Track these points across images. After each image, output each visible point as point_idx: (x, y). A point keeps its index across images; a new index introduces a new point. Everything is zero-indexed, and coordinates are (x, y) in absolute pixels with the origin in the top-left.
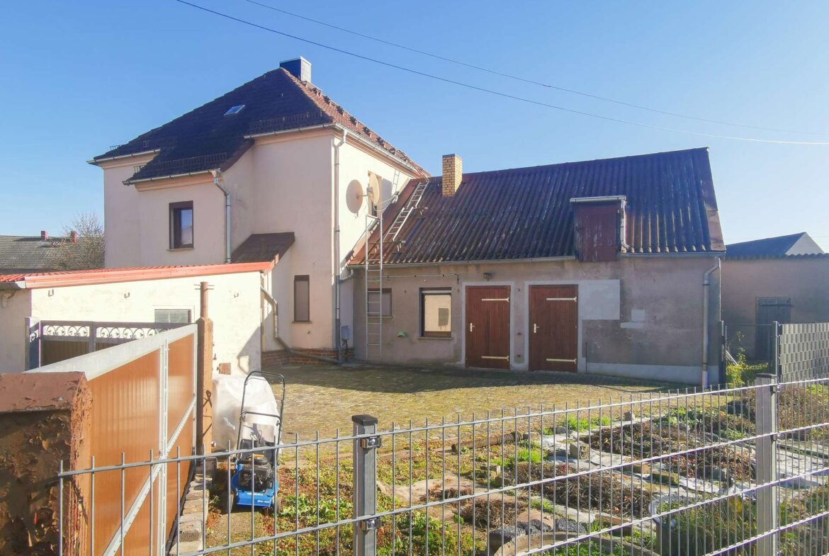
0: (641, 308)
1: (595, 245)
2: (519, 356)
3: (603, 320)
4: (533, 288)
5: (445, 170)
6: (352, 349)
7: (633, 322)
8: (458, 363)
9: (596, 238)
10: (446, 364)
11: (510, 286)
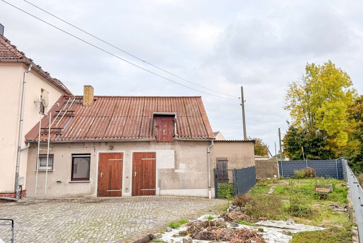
0: (183, 163)
1: (164, 134)
2: (127, 189)
3: (167, 169)
4: (135, 154)
5: (85, 93)
6: (25, 191)
7: (180, 169)
8: (93, 195)
9: (164, 131)
10: (85, 196)
11: (123, 153)
